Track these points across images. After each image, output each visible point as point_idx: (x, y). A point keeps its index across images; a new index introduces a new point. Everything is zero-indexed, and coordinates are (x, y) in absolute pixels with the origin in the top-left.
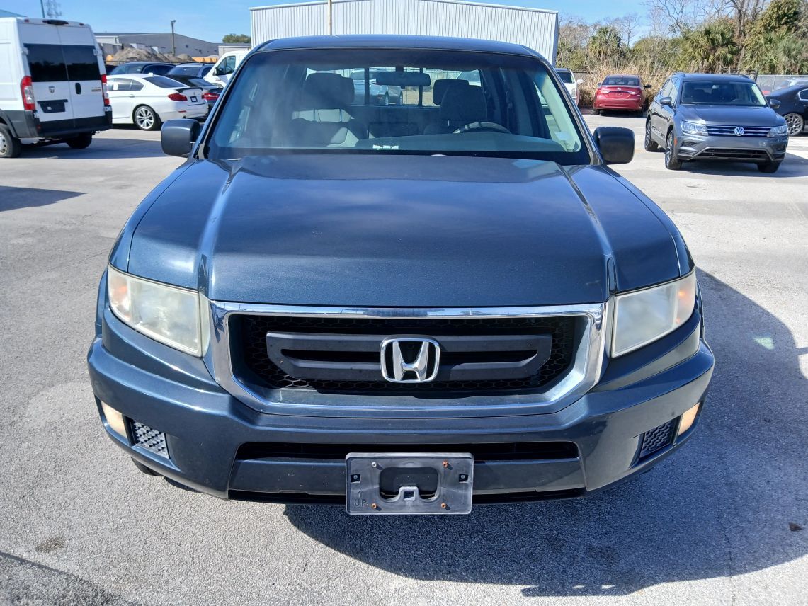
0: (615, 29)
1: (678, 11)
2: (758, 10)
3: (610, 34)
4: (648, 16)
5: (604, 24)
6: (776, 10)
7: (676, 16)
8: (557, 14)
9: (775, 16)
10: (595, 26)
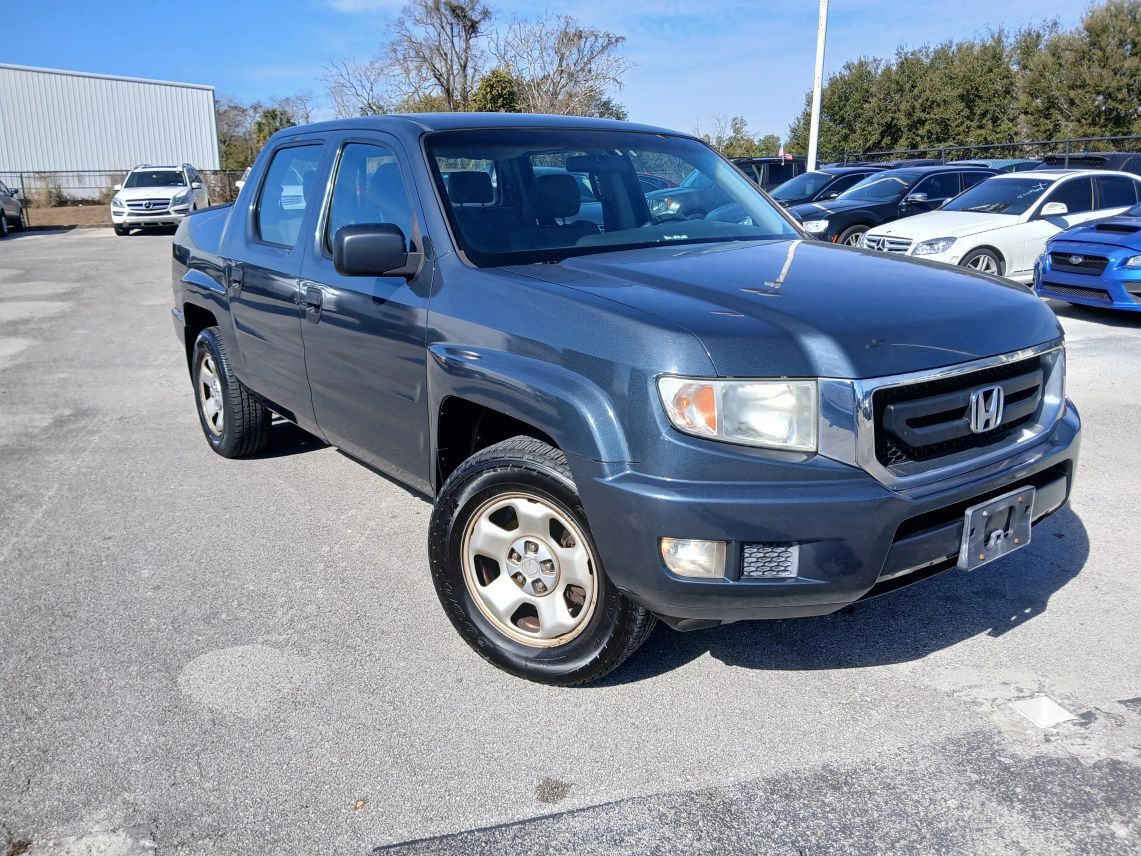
0: (286, 112)
1: (368, 90)
2: (468, 89)
3: (281, 120)
4: (327, 95)
5: (269, 105)
6: (489, 90)
7: (365, 95)
8: (213, 91)
9: (489, 97)
10: (255, 108)
